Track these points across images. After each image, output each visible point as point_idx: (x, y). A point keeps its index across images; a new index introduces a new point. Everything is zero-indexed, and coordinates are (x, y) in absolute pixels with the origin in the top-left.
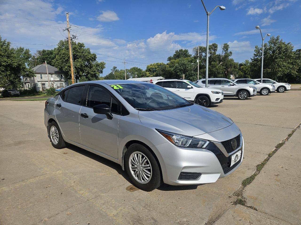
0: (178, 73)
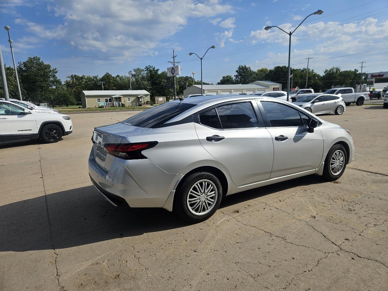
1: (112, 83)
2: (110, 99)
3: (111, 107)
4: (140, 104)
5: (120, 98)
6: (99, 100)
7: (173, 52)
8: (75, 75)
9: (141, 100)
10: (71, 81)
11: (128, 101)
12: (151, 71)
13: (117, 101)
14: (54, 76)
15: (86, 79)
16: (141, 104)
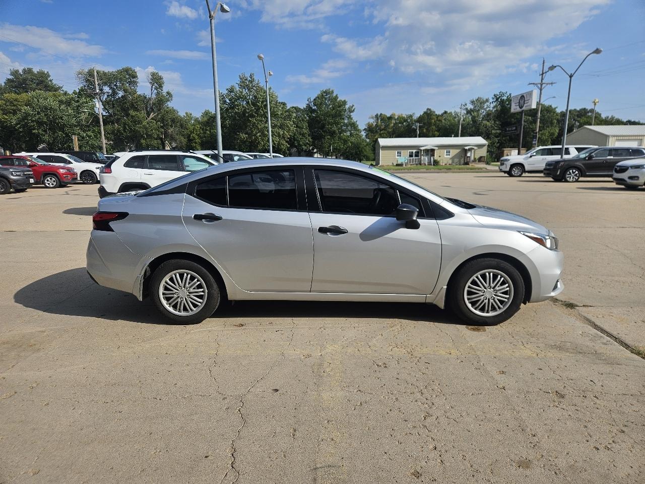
0: (34, 131)
1: (435, 125)
2: (417, 152)
3: (417, 164)
4: (467, 162)
5: (433, 151)
6: (399, 154)
7: (544, 63)
8: (381, 114)
9: (469, 155)
10: (375, 123)
11: (445, 156)
12: (502, 101)
13: (427, 155)
14: (350, 118)
15: (395, 120)
16: (468, 160)
